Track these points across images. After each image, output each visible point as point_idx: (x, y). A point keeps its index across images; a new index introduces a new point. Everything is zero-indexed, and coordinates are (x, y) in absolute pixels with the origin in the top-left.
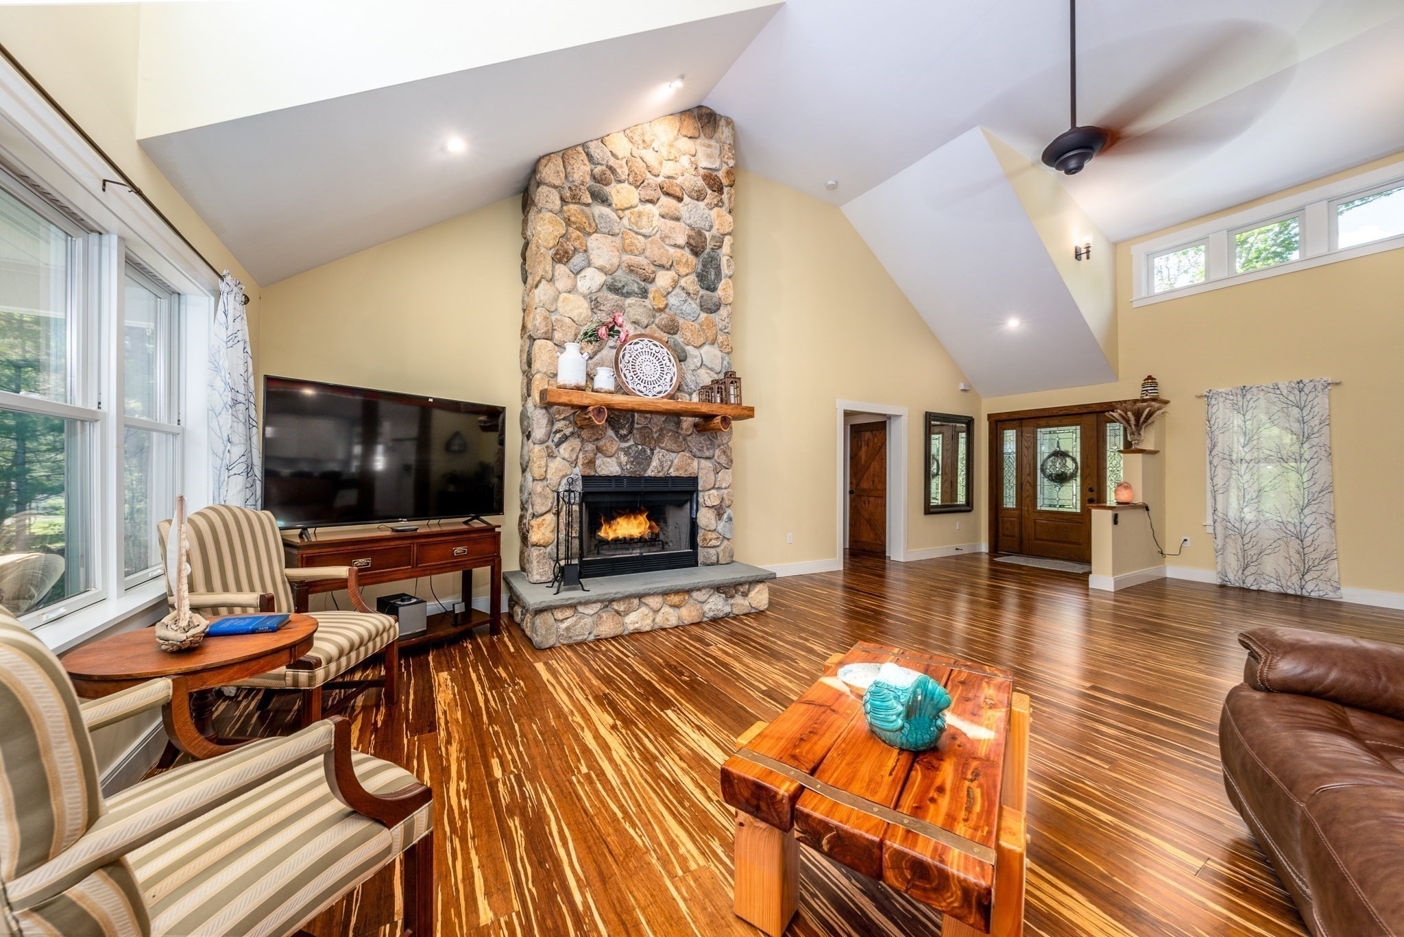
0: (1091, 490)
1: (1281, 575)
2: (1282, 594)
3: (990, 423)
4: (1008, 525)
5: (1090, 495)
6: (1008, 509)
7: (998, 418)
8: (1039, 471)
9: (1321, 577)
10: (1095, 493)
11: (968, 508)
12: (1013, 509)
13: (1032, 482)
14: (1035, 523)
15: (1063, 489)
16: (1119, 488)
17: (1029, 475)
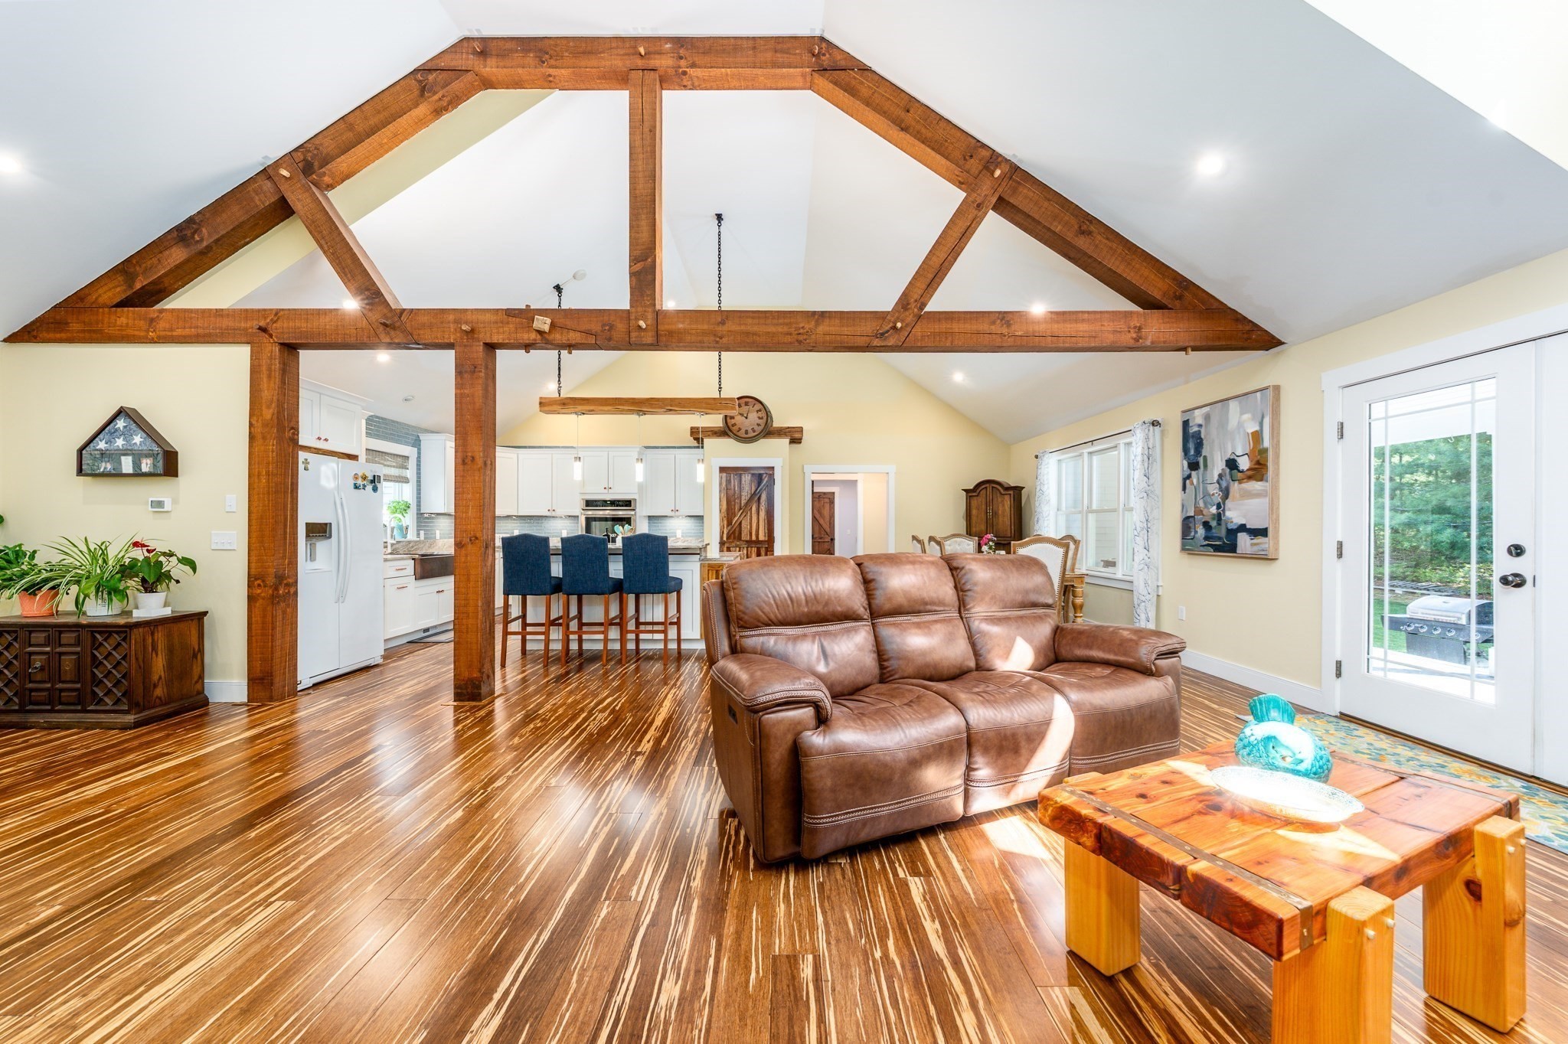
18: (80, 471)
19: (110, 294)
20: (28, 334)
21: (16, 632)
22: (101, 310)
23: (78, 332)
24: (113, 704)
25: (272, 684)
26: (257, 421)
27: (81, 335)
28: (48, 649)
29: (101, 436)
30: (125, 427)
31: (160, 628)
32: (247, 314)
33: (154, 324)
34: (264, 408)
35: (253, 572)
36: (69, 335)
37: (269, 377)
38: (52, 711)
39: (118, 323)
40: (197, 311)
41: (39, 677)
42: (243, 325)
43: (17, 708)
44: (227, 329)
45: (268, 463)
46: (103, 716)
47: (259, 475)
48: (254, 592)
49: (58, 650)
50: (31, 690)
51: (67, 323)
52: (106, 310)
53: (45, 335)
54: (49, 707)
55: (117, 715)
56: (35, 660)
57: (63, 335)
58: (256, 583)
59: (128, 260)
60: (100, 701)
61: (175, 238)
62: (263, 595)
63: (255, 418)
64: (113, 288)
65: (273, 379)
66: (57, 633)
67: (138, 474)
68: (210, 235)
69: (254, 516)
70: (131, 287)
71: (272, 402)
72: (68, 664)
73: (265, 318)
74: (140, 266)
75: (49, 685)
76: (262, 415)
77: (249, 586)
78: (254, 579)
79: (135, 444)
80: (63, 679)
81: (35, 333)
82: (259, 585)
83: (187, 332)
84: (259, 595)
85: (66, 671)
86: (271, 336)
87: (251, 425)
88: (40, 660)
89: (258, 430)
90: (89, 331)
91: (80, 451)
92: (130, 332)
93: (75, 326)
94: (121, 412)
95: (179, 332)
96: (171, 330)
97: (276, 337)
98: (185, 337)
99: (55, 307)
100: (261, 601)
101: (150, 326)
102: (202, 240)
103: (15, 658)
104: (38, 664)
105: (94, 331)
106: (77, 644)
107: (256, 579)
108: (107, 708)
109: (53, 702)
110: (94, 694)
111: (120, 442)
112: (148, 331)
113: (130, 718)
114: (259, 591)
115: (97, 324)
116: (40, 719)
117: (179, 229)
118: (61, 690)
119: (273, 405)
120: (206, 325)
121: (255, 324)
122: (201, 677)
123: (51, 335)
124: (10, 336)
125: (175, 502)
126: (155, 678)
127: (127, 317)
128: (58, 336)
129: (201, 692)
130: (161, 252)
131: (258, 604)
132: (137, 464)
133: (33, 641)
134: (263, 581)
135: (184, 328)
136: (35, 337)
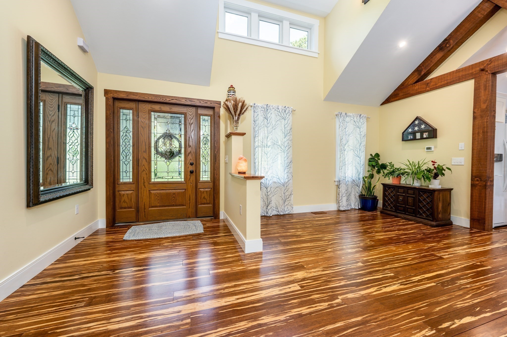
0: (192, 164)
1: (278, 205)
2: (278, 215)
3: (107, 99)
4: (125, 198)
5: (191, 168)
6: (125, 183)
7: (116, 96)
8: (153, 149)
9: (289, 204)
10: (194, 165)
11: (87, 187)
12: (129, 183)
13: (147, 158)
14: (150, 193)
15: (172, 163)
16: (240, 161)
17: (145, 152)
18: (403, 140)
19: (412, 80)
20: (388, 101)
21: (394, 188)
22: (409, 86)
23: (402, 96)
24: (426, 217)
25: (484, 223)
26: (478, 110)
27: (403, 97)
28: (404, 194)
29: (410, 127)
30: (418, 123)
31: (441, 193)
32: (472, 66)
33: (429, 85)
34: (482, 104)
35: (474, 174)
36: (399, 98)
37: (485, 89)
38: (405, 214)
39: (415, 89)
40: (447, 74)
41: (401, 203)
42: (470, 72)
43: (394, 210)
44: (462, 76)
45: (484, 128)
46: (423, 220)
47: (478, 133)
48: (475, 183)
49: (407, 195)
50: (399, 206)
51: (398, 94)
52: (411, 86)
53: (392, 100)
54: (404, 213)
55: (428, 221)
56: (400, 197)
57: (397, 98)
58: (476, 179)
59: (419, 66)
60: (421, 214)
61: (438, 50)
62: (479, 184)
63: (477, 109)
64: (414, 77)
65: (487, 90)
66: (407, 190)
67: (422, 138)
68: (454, 42)
69: (475, 151)
70: (420, 75)
71: (487, 100)
72: (410, 200)
73: (483, 65)
74: (423, 66)
75: (404, 206)
76: (480, 107)
77: (472, 180)
78: (474, 177)
79: (422, 128)
80: (409, 204)
81: (389, 100)
82: (477, 180)
83: (443, 83)
84: (477, 184)
85: (410, 202)
86: (487, 71)
87: (474, 112)
88: (402, 198)
89: (478, 113)
90: (405, 94)
91: (403, 133)
92: (420, 90)
93: (401, 94)
94: (417, 118)
95: (439, 84)
96: (436, 85)
97: (490, 71)
98: (441, 85)
99: (395, 90)
100: (478, 187)
101: (427, 86)
102: (450, 45)
103: (394, 195)
104: (401, 199)
105: (407, 94)
106: (414, 194)
107: (476, 177)
108: (424, 217)
109: (405, 211)
110: (419, 212)
111: (416, 129)
112: (426, 88)
113: (434, 223)
114: (477, 183)
115: (408, 91)
116: (402, 216)
117: (439, 46)
118: (408, 208)
119: (487, 102)
120: (451, 78)
121: (478, 69)
122: (450, 214)
123: (394, 99)
124: (382, 103)
125: (435, 147)
126: (439, 210)
127: (418, 86)
128: (396, 99)
129: (450, 219)
130: (432, 58)
131: (477, 188)
132: (422, 135)
133: (399, 191)
134: (480, 178)
135: (442, 82)
136: (389, 101)
